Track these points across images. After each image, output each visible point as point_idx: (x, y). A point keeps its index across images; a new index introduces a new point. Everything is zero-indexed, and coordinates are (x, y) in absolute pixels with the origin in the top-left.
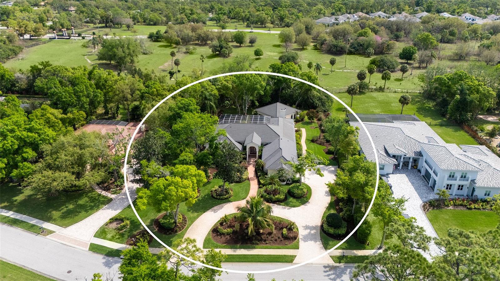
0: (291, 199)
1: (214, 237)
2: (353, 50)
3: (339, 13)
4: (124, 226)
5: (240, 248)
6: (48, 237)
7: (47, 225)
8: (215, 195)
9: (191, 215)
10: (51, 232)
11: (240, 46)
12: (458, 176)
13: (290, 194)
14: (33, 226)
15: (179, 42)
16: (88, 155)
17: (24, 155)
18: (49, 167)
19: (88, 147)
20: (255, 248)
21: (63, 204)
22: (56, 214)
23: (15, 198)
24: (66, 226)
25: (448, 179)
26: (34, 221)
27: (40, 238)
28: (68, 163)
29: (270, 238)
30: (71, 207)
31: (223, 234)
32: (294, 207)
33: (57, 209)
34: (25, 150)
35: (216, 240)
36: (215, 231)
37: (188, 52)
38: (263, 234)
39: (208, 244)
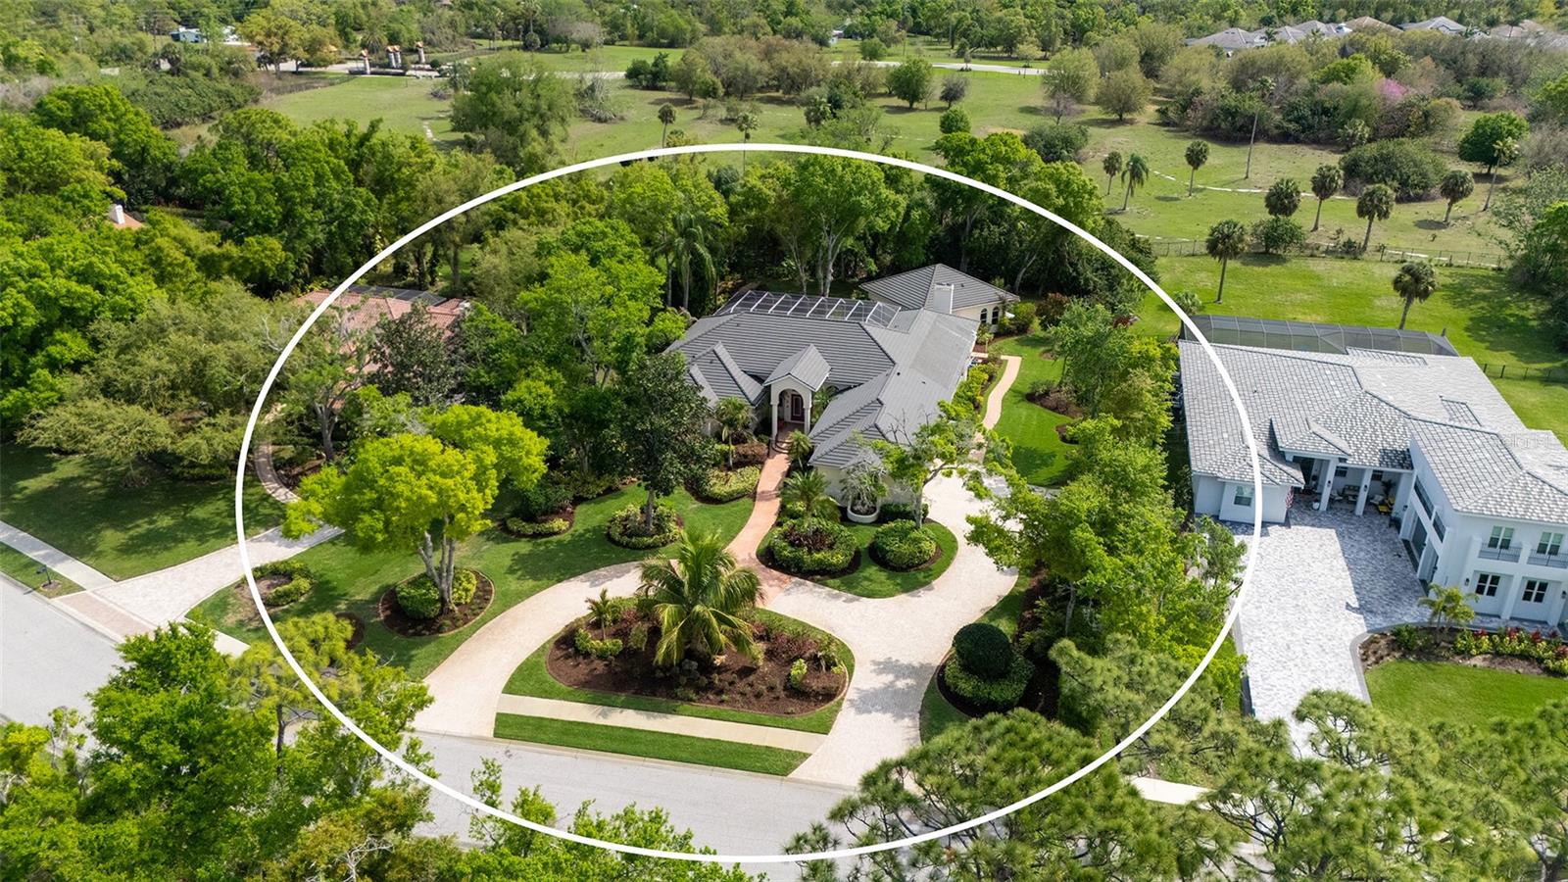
0: (873, 571)
1: (552, 661)
2: (1292, 126)
3: (1289, 18)
4: (287, 594)
5: (625, 706)
6: (56, 601)
7: (71, 569)
8: (616, 532)
9: (513, 584)
10: (72, 587)
11: (910, 109)
12: (1527, 544)
13: (876, 554)
14: (33, 563)
15: (715, 90)
16: (224, 359)
17: (53, 350)
18: (108, 390)
19: (234, 337)
20: (674, 711)
21: (148, 512)
22: (111, 538)
23: (22, 484)
24: (119, 575)
25: (1482, 554)
26: (38, 551)
27: (34, 602)
28: (162, 380)
29: (741, 685)
30: (165, 521)
31: (587, 655)
32: (871, 595)
33: (119, 523)
34: (58, 335)
35: (558, 675)
36: (567, 642)
37: (733, 120)
38: (721, 669)
39: (522, 681)
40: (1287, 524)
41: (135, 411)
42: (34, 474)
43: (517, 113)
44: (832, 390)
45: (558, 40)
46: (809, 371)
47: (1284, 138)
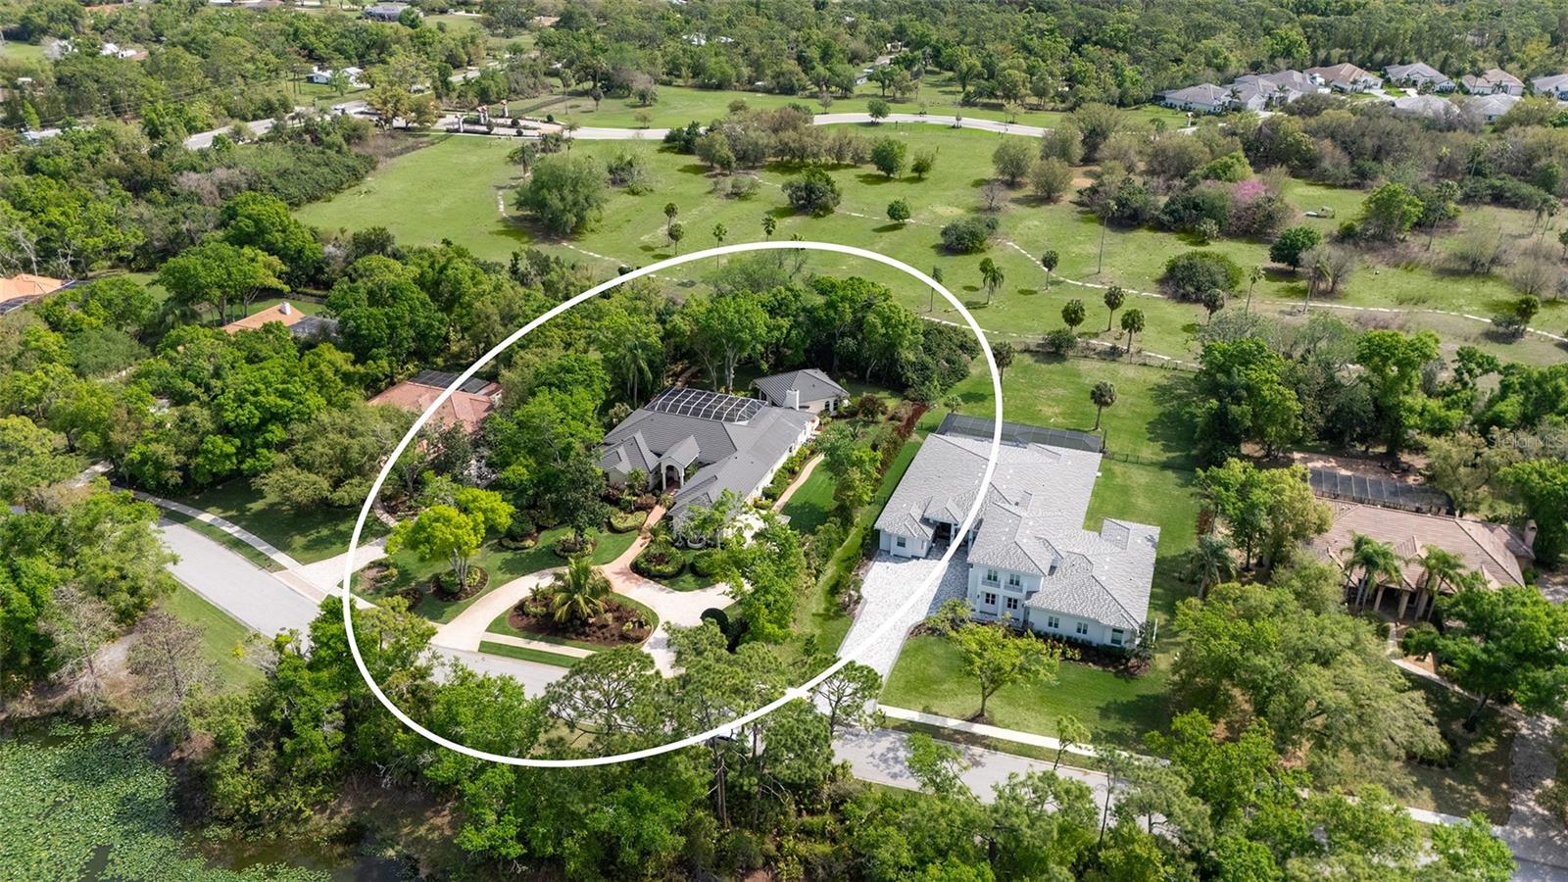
0: (688, 577)
1: (511, 617)
2: (1166, 218)
4: (386, 577)
5: (541, 640)
6: (274, 574)
7: (280, 557)
8: (558, 549)
9: (499, 576)
10: (282, 568)
11: (887, 179)
12: (1004, 579)
13: (693, 569)
14: (261, 554)
15: (729, 163)
16: (356, 448)
17: (268, 436)
18: (297, 462)
19: (362, 435)
20: (563, 644)
21: (316, 526)
22: (299, 541)
23: (249, 506)
24: (305, 562)
25: (983, 583)
26: (263, 547)
27: (263, 574)
28: (325, 458)
29: (599, 634)
30: (325, 532)
31: (527, 615)
32: (681, 590)
33: (302, 532)
34: (270, 427)
35: (513, 625)
36: (520, 608)
37: (736, 194)
38: (593, 624)
39: (496, 626)
40: (926, 558)
41: (313, 477)
42: (255, 500)
43: (561, 206)
44: (700, 464)
45: (621, 87)
46: (683, 455)
47: (1159, 226)
